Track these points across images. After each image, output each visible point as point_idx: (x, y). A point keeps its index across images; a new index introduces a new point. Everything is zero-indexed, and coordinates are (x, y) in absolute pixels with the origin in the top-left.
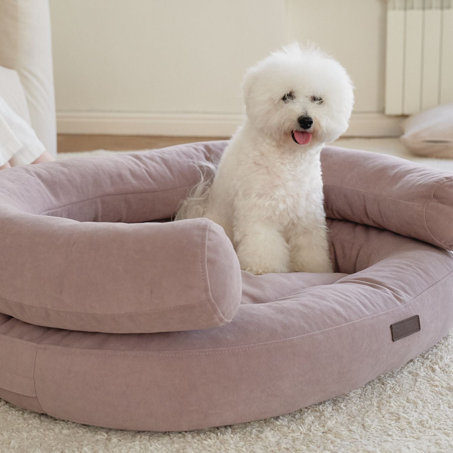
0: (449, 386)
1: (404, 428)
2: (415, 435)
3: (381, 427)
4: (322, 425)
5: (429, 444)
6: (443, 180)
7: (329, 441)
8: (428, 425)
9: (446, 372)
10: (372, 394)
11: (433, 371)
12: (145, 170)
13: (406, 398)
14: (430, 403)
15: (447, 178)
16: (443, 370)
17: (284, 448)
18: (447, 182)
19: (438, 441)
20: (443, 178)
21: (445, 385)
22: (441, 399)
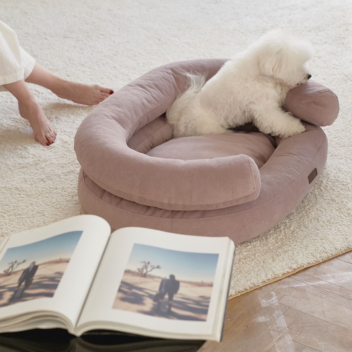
0: (331, 198)
1: (323, 225)
2: (328, 228)
3: (313, 226)
4: (289, 230)
5: (336, 231)
6: (317, 93)
7: (296, 237)
8: (332, 222)
9: (327, 190)
10: (301, 209)
11: (321, 190)
12: (151, 95)
13: (316, 208)
14: (327, 209)
15: (318, 92)
16: (325, 189)
17: (280, 244)
18: (319, 94)
19: (339, 229)
20: (316, 92)
21: (329, 198)
22: (331, 206)
